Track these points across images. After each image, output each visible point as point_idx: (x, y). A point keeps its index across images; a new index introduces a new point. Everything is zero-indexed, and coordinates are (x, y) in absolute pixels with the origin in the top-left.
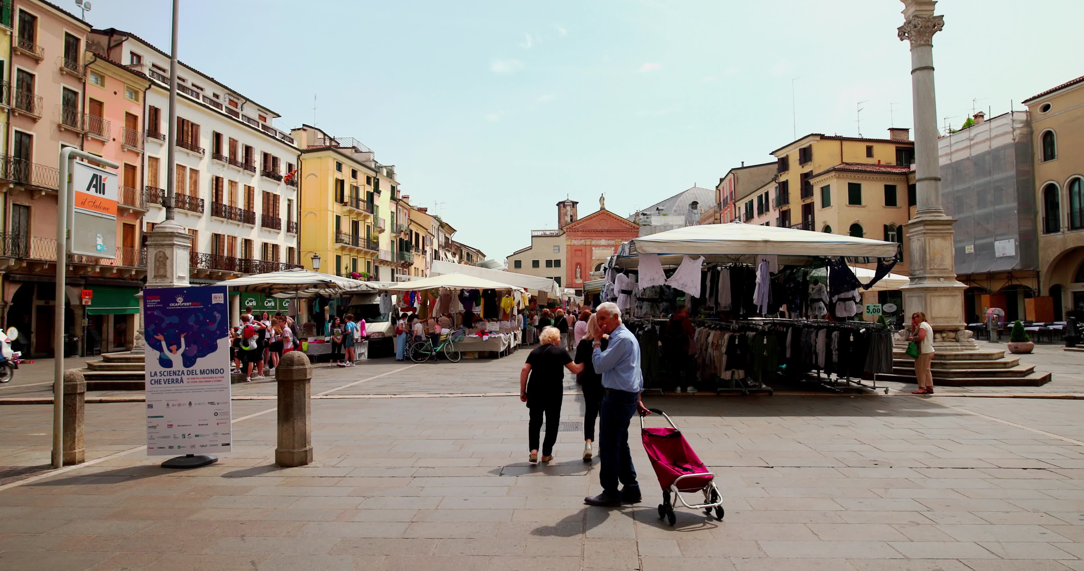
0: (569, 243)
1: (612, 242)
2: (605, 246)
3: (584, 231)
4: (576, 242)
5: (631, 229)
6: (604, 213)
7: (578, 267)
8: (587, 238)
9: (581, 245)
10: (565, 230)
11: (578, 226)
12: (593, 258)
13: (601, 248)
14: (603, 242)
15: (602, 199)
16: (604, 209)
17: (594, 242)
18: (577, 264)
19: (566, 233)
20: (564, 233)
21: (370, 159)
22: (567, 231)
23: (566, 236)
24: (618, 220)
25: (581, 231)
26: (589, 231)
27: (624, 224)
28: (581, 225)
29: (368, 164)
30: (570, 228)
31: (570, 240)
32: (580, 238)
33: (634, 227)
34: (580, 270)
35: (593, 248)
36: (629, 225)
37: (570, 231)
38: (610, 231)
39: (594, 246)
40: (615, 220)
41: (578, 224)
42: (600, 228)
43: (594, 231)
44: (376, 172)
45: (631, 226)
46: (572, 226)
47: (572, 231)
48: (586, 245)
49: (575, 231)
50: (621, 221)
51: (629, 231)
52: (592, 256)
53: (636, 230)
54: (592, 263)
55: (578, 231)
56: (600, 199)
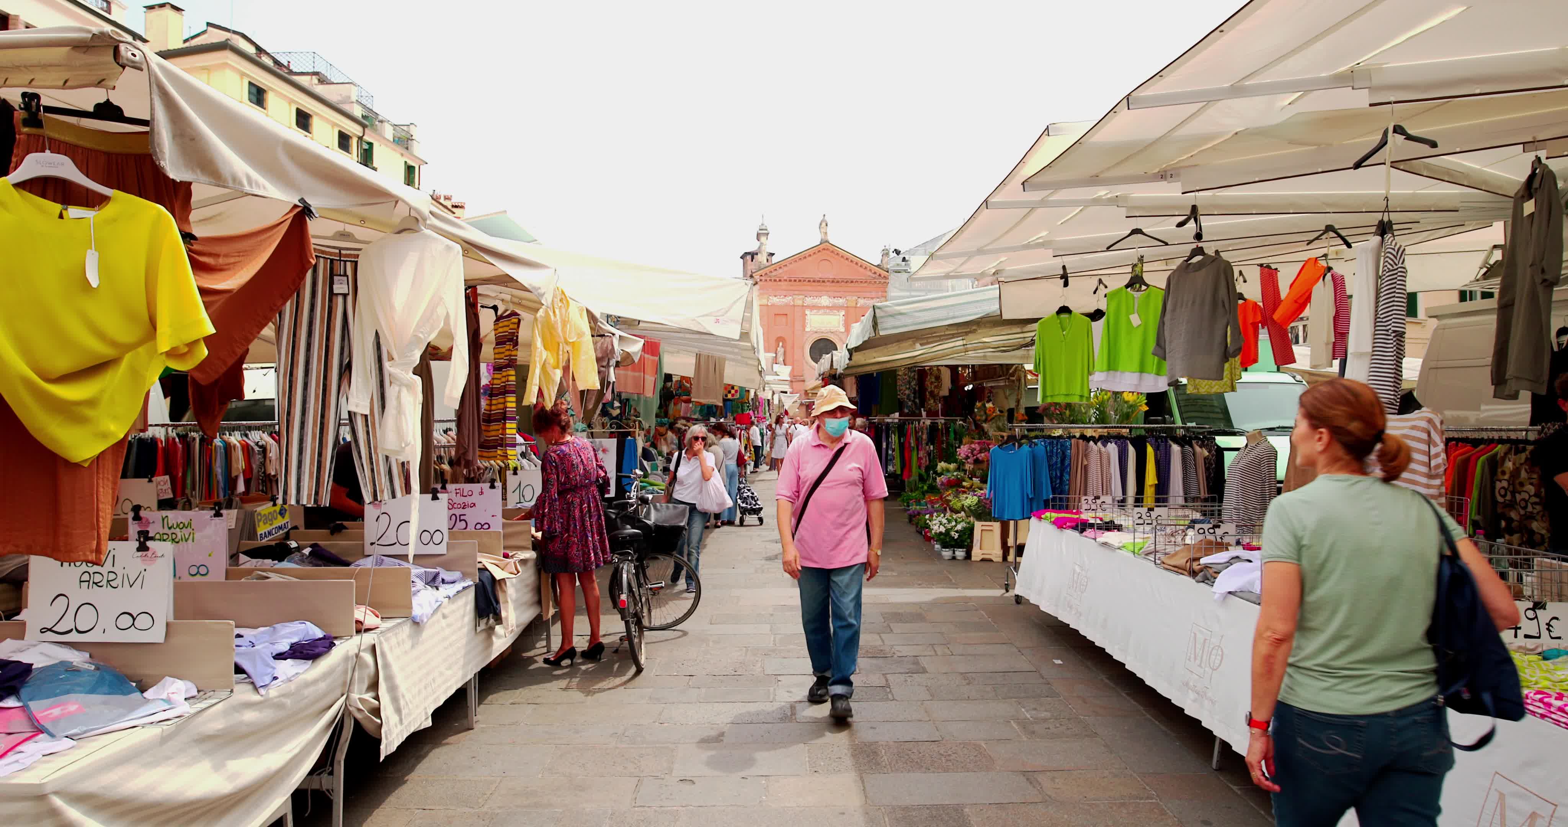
0: (764, 302)
1: (841, 301)
2: (828, 307)
3: (790, 281)
4: (775, 300)
5: (875, 278)
6: (828, 249)
7: (781, 344)
8: (796, 292)
9: (787, 305)
10: (757, 277)
11: (781, 271)
12: (807, 329)
13: (822, 311)
14: (825, 301)
15: (824, 224)
16: (827, 241)
17: (809, 301)
18: (780, 339)
19: (760, 283)
20: (756, 283)
21: (349, 97)
22: (761, 280)
23: (760, 289)
24: (851, 261)
25: (786, 280)
26: (800, 281)
27: (861, 270)
28: (785, 269)
29: (346, 107)
30: (766, 274)
31: (766, 296)
32: (785, 293)
33: (880, 275)
34: (782, 350)
35: (807, 312)
36: (870, 270)
37: (766, 280)
38: (838, 282)
39: (808, 307)
40: (846, 261)
41: (780, 268)
42: (820, 276)
43: (809, 281)
44: (364, 126)
45: (875, 273)
46: (771, 272)
47: (771, 280)
48: (794, 306)
49: (775, 281)
50: (857, 264)
51: (870, 283)
52: (804, 326)
53: (883, 281)
54: (805, 338)
55: (780, 281)
56: (821, 224)
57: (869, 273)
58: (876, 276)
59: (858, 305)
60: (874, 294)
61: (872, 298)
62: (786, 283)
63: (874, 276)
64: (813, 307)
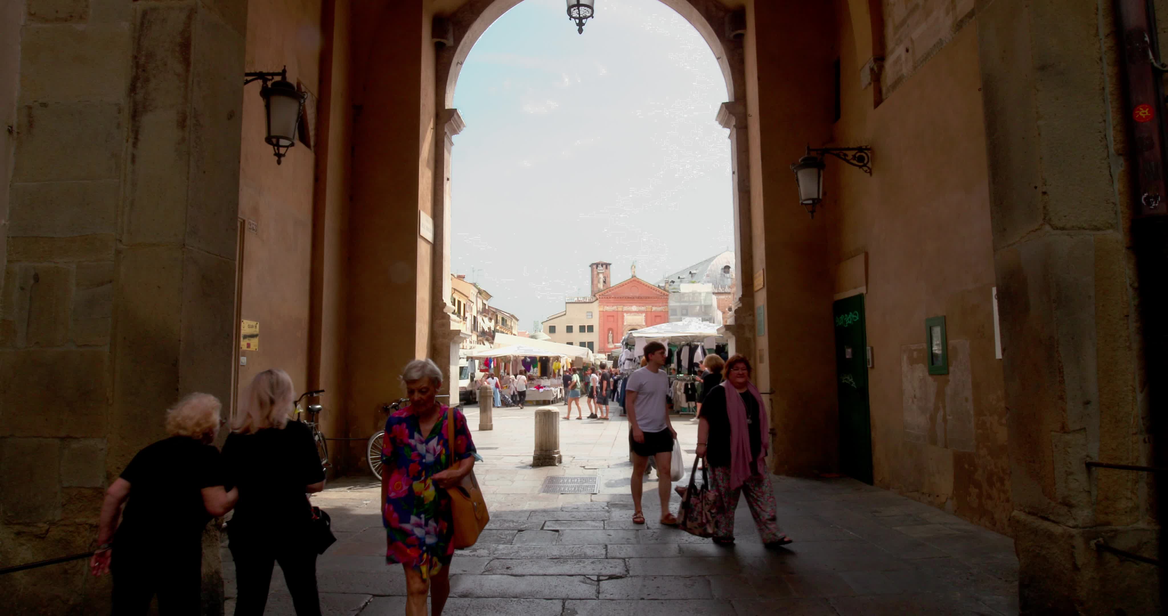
0: (601, 309)
1: (643, 308)
2: (636, 312)
3: (615, 298)
4: (608, 309)
5: (661, 296)
6: (635, 281)
7: (611, 332)
8: (619, 304)
9: (614, 311)
10: (598, 296)
11: (610, 293)
12: (625, 324)
13: (632, 314)
14: (634, 308)
15: (633, 267)
16: (635, 276)
17: (626, 308)
18: (609, 329)
20: (597, 299)
22: (600, 298)
23: (599, 302)
24: (649, 287)
26: (621, 298)
27: (654, 291)
28: (613, 291)
30: (602, 294)
31: (602, 306)
32: (612, 304)
33: (664, 294)
34: (612, 335)
35: (625, 315)
37: (602, 298)
38: (641, 298)
39: (625, 312)
40: (646, 287)
41: (610, 291)
42: (631, 295)
43: (626, 298)
45: (661, 293)
46: (605, 293)
47: (605, 298)
48: (617, 311)
49: (607, 298)
50: (651, 288)
51: (659, 298)
52: (623, 322)
53: (665, 297)
54: (623, 329)
55: (610, 298)
56: (632, 267)
57: (658, 293)
58: (662, 294)
59: (653, 310)
60: (660, 305)
61: (660, 307)
62: (613, 299)
63: (661, 294)
64: (628, 312)
